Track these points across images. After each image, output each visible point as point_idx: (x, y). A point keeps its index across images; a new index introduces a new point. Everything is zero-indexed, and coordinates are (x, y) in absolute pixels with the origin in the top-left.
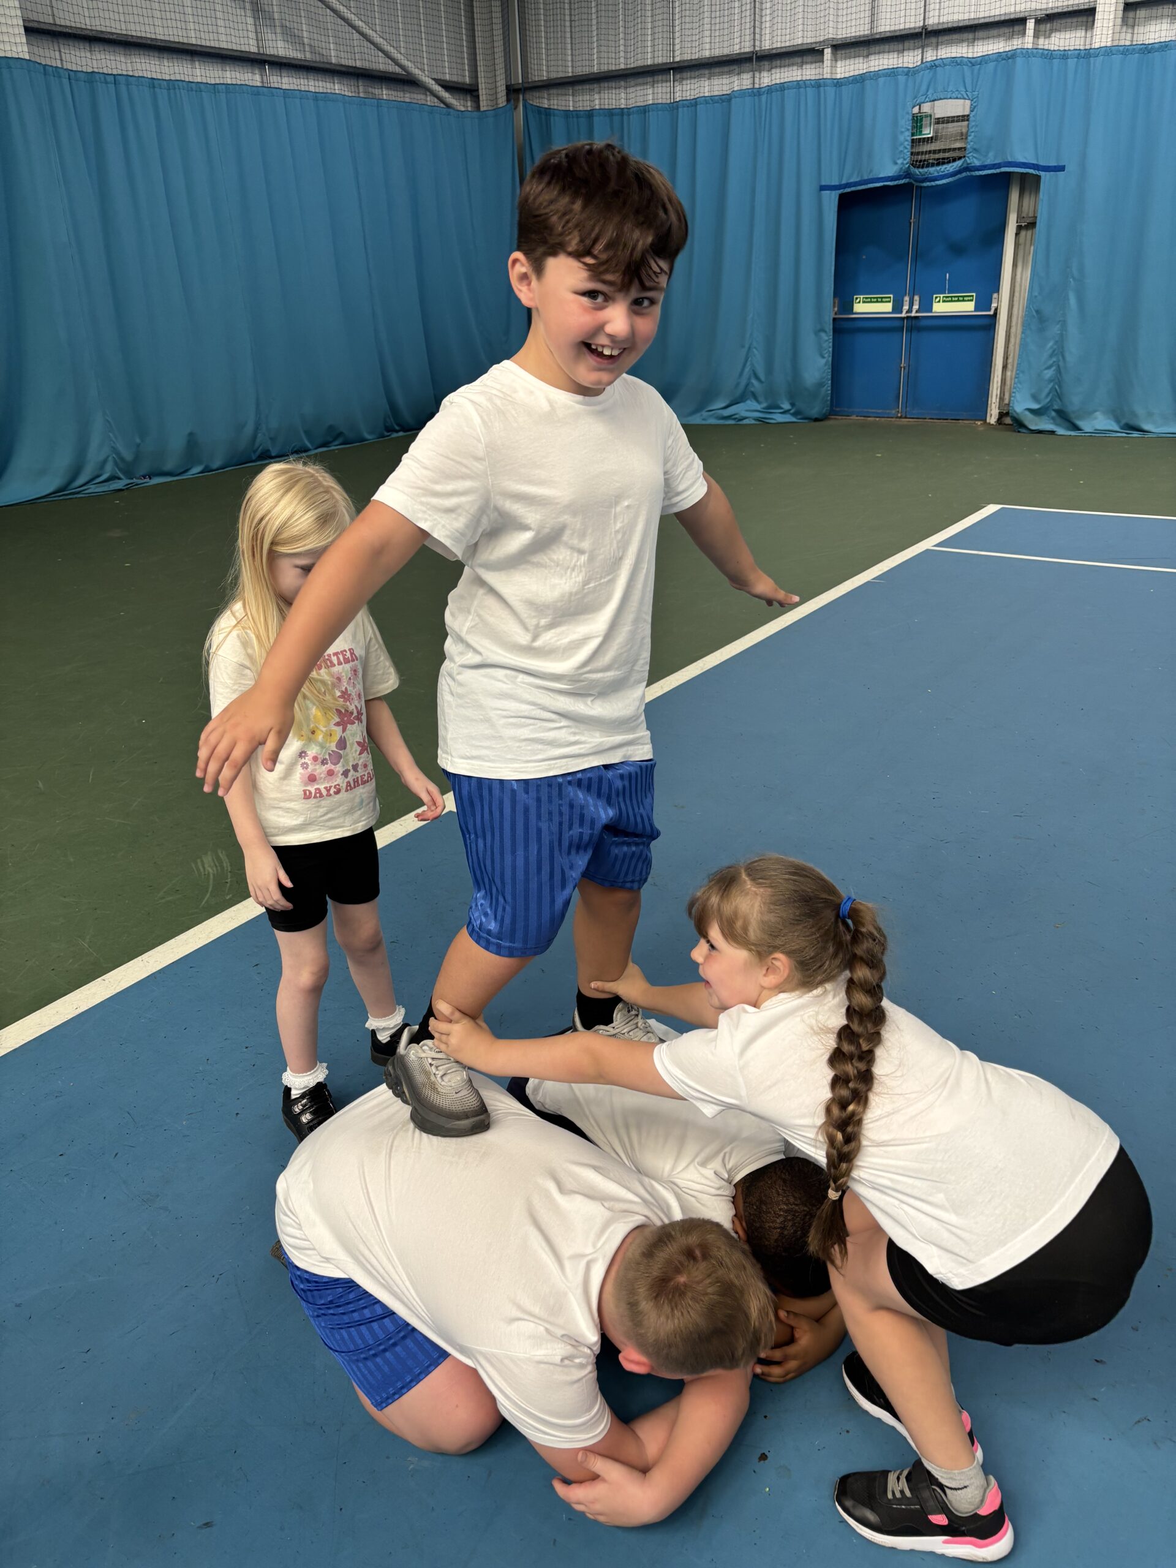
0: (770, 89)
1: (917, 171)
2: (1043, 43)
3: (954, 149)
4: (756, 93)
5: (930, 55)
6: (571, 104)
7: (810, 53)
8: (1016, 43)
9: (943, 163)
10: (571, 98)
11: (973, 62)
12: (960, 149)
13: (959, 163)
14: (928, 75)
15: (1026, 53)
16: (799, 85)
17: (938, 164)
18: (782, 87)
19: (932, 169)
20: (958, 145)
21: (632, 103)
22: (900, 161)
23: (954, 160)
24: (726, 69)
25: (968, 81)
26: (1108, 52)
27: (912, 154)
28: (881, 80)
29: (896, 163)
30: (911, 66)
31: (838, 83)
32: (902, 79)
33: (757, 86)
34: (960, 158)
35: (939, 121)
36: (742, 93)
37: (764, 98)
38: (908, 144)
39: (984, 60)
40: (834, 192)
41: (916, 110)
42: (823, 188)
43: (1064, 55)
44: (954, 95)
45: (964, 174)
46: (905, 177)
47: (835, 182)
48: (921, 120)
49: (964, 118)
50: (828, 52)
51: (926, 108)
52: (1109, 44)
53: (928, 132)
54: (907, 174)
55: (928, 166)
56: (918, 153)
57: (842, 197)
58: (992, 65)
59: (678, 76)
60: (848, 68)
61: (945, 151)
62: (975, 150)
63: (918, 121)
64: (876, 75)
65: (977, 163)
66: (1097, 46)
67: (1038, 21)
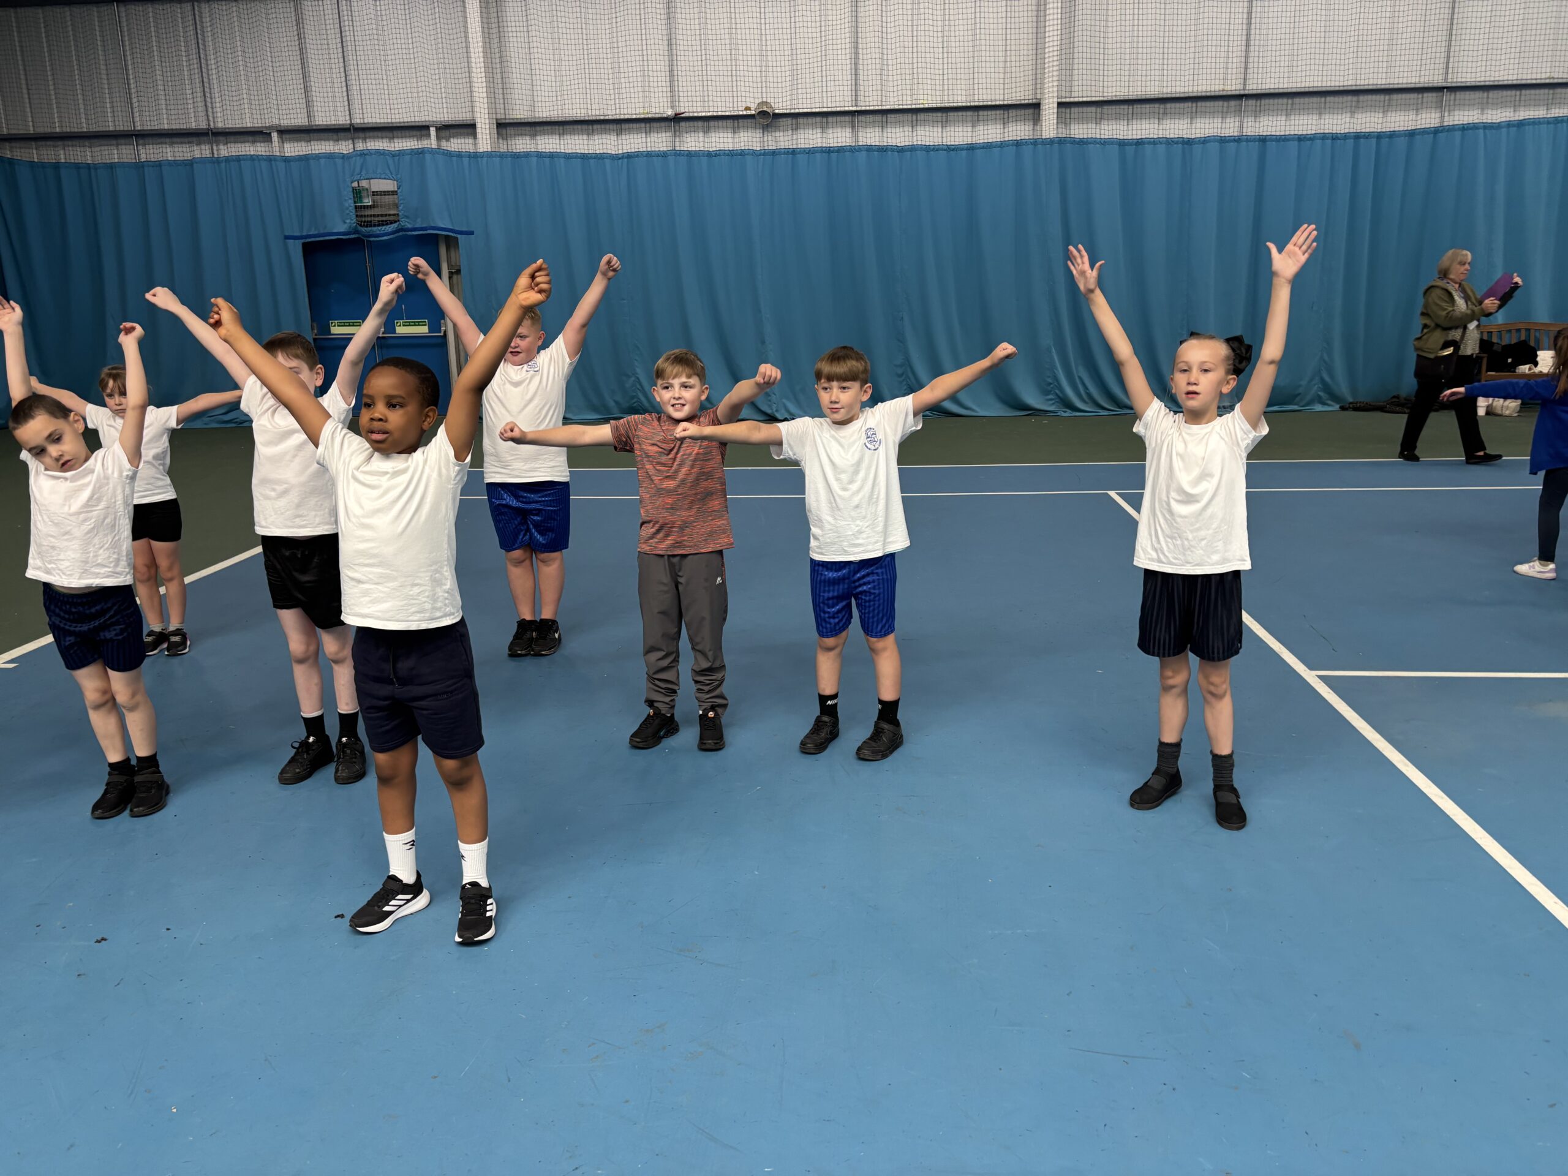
0: (228, 160)
1: (363, 229)
2: (445, 145)
3: (390, 215)
4: (216, 161)
5: (360, 146)
6: (35, 156)
7: (260, 134)
8: (424, 144)
9: (383, 225)
10: (35, 152)
11: (394, 155)
12: (394, 215)
13: (396, 225)
14: (359, 160)
15: (431, 151)
16: (252, 158)
17: (379, 225)
18: (238, 159)
19: (375, 229)
20: (392, 212)
21: (98, 160)
22: (348, 221)
23: (391, 223)
24: (186, 140)
25: (392, 167)
26: (489, 155)
27: (357, 216)
28: (322, 161)
29: (345, 223)
30: (345, 152)
31: (287, 160)
32: (339, 162)
33: (216, 156)
34: (395, 222)
35: (374, 194)
36: (203, 160)
37: (223, 165)
38: (352, 209)
39: (401, 153)
40: (297, 241)
41: (355, 184)
42: (287, 238)
43: (459, 155)
44: (383, 176)
45: (401, 234)
46: (354, 233)
47: (297, 234)
48: (360, 192)
49: (394, 193)
50: (275, 135)
51: (364, 184)
52: (489, 150)
53: (368, 201)
54: (356, 232)
55: (371, 226)
56: (362, 216)
57: (304, 245)
58: (408, 157)
59: (141, 142)
60: (293, 149)
61: (382, 215)
62: (407, 217)
63: (358, 193)
64: (317, 157)
65: (409, 226)
66: (481, 150)
67: (438, 129)
